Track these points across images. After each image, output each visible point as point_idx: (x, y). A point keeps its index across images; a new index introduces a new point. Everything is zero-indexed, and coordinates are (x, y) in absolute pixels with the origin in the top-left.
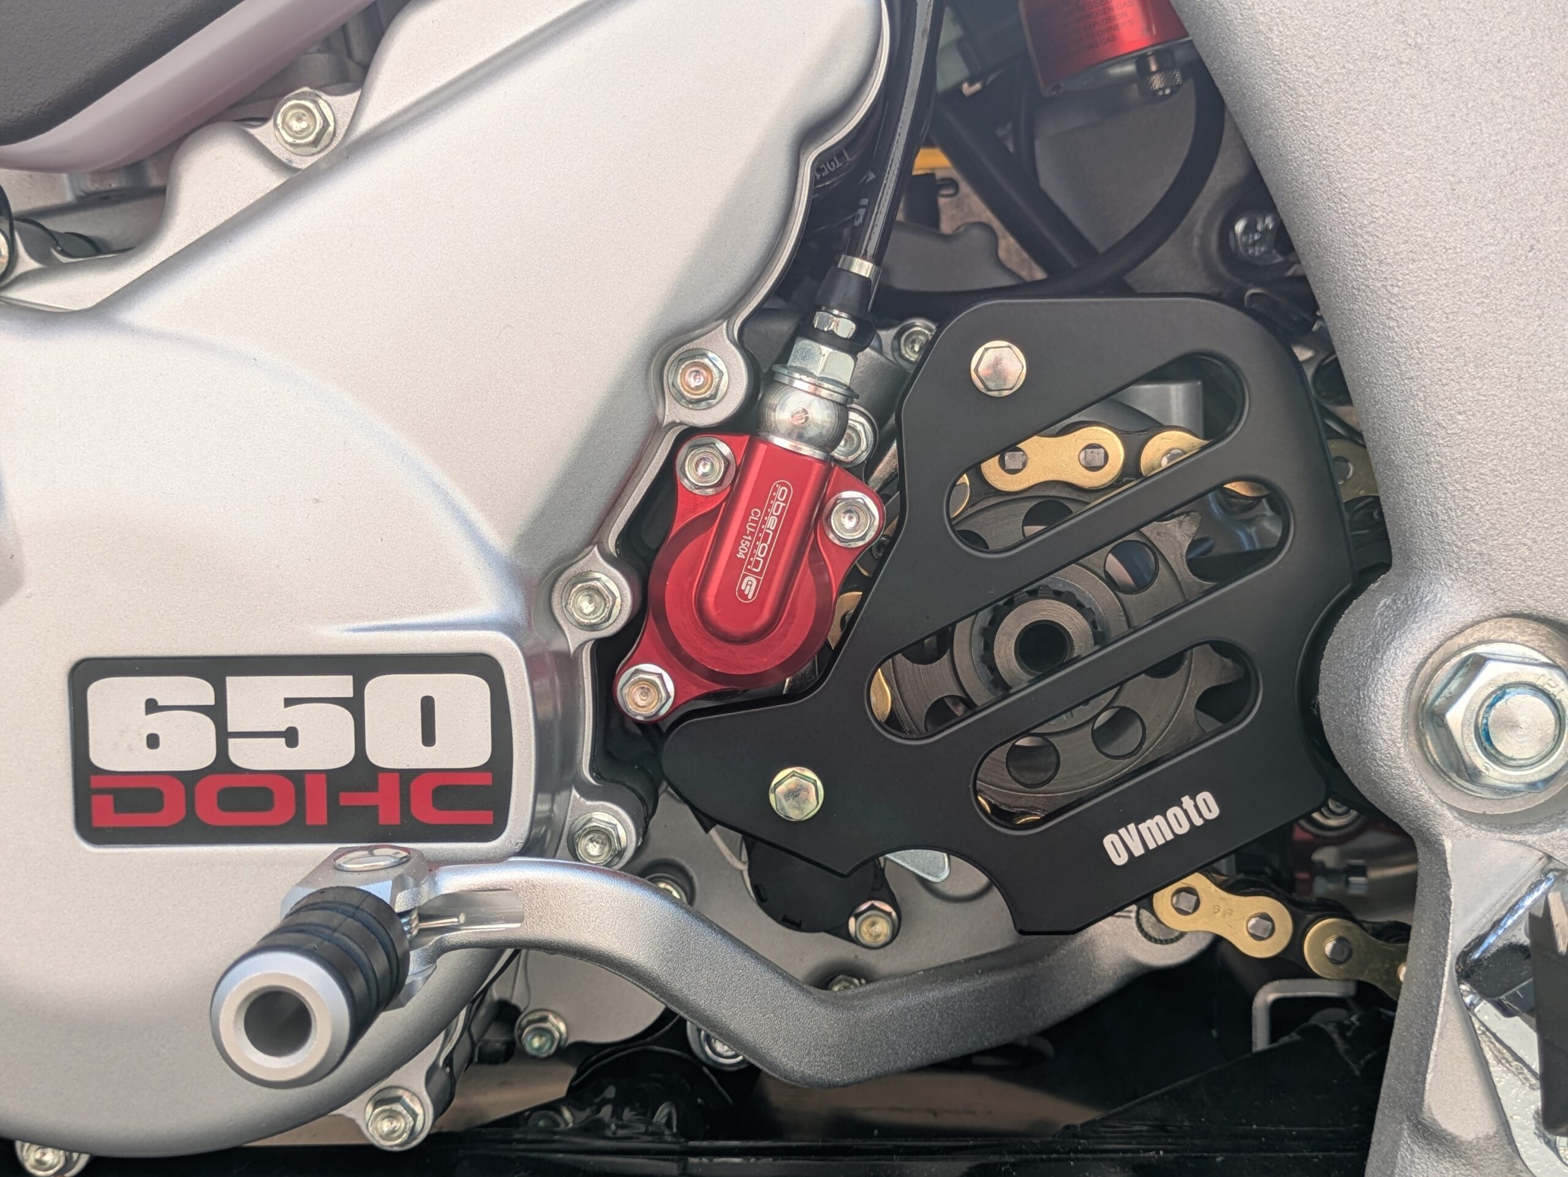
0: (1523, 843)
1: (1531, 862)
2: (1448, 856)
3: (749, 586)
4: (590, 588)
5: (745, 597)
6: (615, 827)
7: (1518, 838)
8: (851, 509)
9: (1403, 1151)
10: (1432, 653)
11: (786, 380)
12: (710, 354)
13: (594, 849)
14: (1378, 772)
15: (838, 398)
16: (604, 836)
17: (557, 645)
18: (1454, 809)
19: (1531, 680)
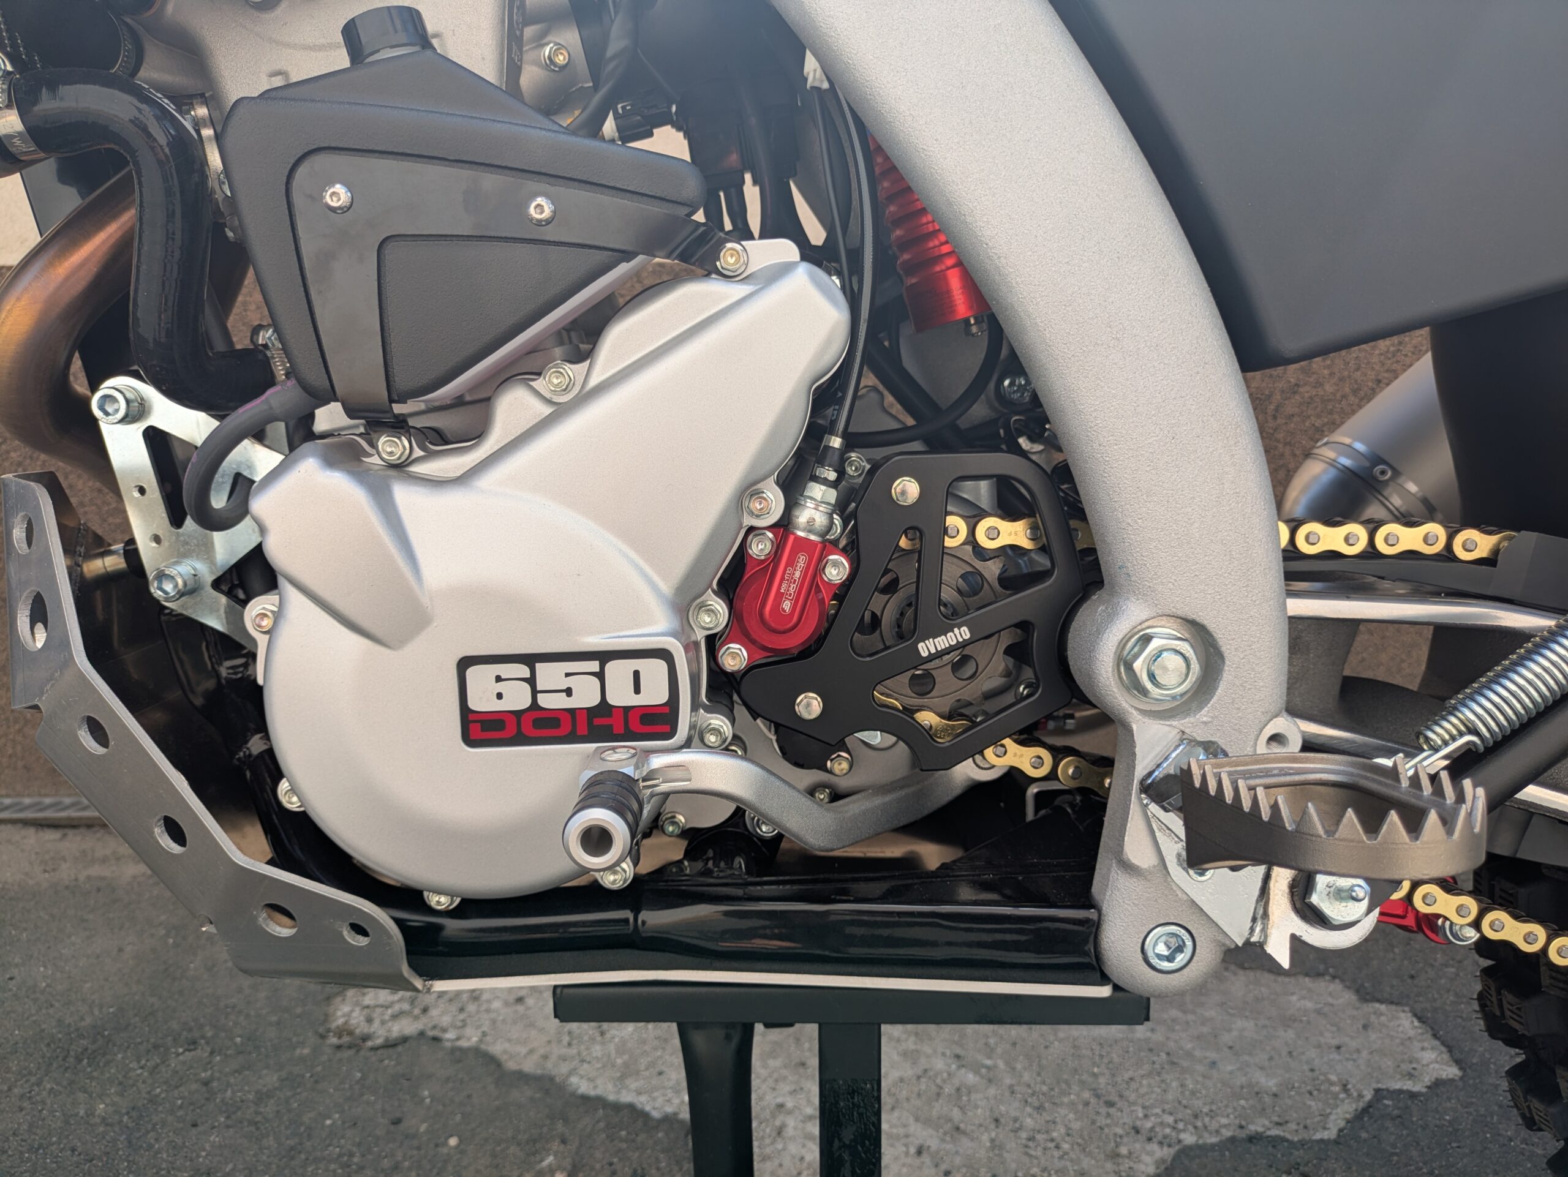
0: (1170, 726)
1: (1175, 735)
2: (1134, 732)
3: (787, 606)
4: (708, 610)
5: (785, 611)
6: (722, 727)
7: (1168, 723)
8: (836, 564)
9: (1113, 874)
10: (1125, 634)
11: (803, 503)
12: (766, 492)
13: (713, 738)
14: (1100, 693)
15: (830, 511)
16: (716, 731)
17: (693, 638)
18: (1137, 709)
19: (1174, 647)
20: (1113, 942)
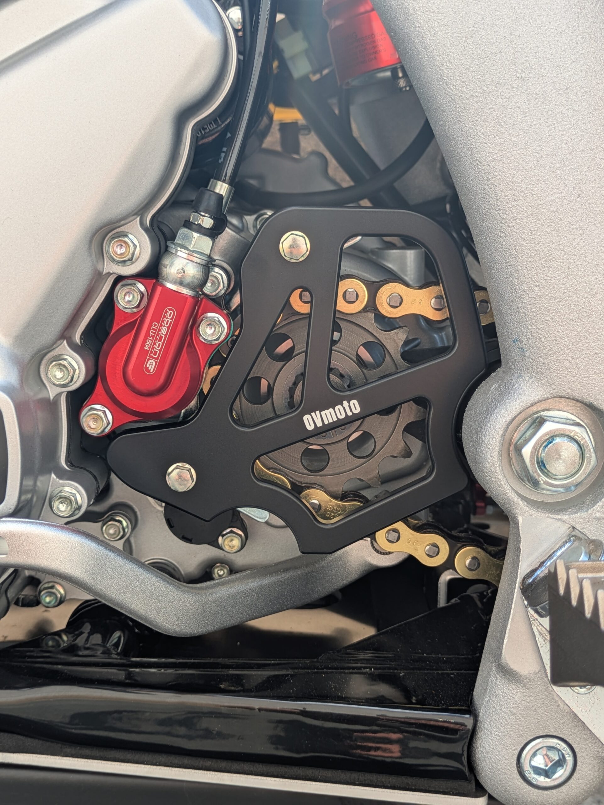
0: (560, 520)
1: (563, 530)
2: (520, 525)
3: (151, 365)
4: (60, 364)
5: (149, 371)
6: (74, 496)
7: (557, 517)
8: (212, 323)
9: (492, 678)
10: (516, 417)
11: (174, 251)
12: (130, 236)
13: (63, 507)
14: (485, 479)
15: (204, 262)
16: (68, 500)
17: (43, 395)
18: (524, 498)
19: (567, 433)
20: (487, 753)
